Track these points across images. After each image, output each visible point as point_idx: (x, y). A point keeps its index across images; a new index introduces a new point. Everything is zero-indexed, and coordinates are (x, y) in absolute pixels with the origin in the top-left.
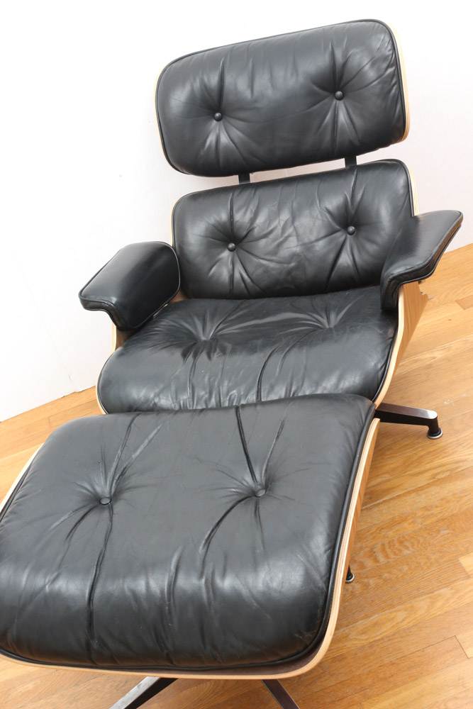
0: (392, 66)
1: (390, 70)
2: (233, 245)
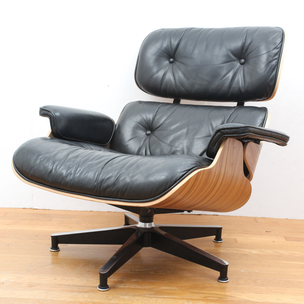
0: (278, 48)
1: (276, 51)
2: (150, 132)
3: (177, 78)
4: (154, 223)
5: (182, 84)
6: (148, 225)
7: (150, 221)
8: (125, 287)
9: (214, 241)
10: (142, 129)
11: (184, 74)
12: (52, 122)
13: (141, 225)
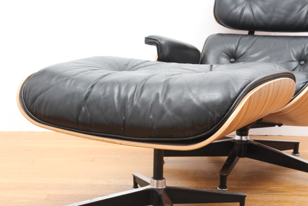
2: (234, 60)
3: (255, 11)
4: (249, 137)
5: (260, 17)
6: (244, 138)
7: (246, 135)
8: (239, 187)
9: (292, 154)
10: (226, 57)
11: (262, 9)
12: (159, 49)
13: (238, 138)
